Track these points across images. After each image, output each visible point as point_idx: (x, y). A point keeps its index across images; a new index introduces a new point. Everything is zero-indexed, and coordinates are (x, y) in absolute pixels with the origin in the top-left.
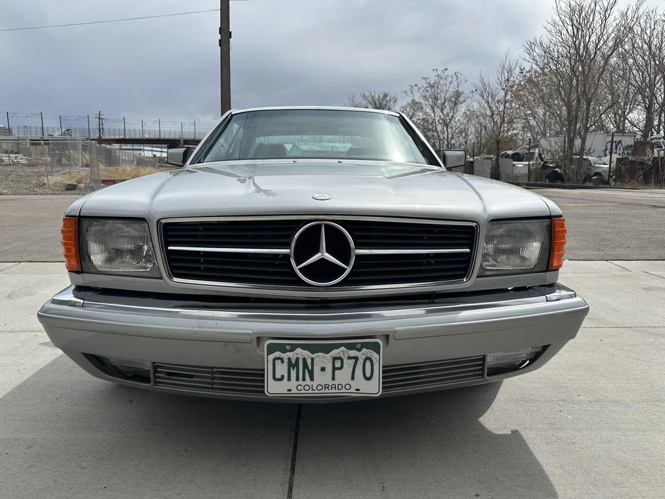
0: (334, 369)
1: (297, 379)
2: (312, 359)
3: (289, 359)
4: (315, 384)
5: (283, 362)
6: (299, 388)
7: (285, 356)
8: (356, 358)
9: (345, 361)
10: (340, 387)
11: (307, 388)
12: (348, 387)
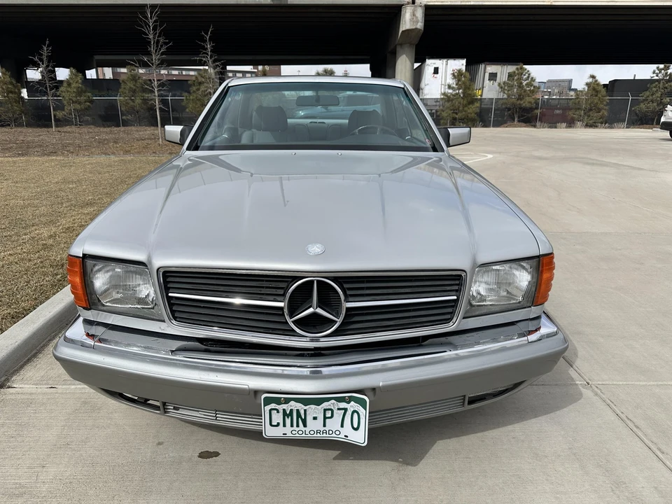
0: (325, 418)
1: (292, 426)
2: (305, 411)
3: (284, 410)
4: (308, 429)
5: (278, 412)
6: (294, 432)
7: (281, 407)
8: (346, 410)
9: (335, 411)
10: (331, 432)
11: (300, 432)
12: (337, 433)
